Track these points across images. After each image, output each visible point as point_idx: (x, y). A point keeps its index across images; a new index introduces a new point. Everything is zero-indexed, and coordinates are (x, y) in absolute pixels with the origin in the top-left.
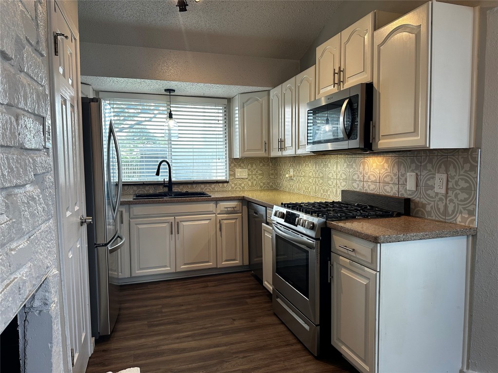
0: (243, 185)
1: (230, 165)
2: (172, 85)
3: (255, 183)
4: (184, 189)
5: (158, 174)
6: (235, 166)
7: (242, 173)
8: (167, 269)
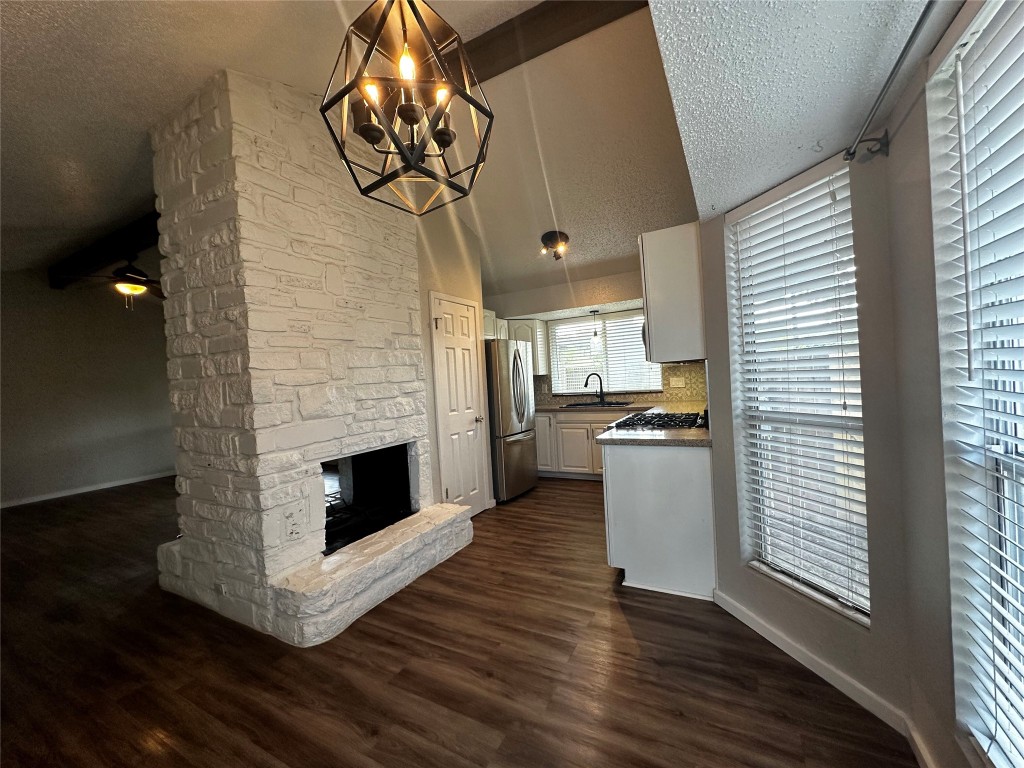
0: (680, 395)
1: (663, 374)
2: (595, 307)
3: (695, 392)
4: (613, 399)
5: (586, 386)
6: (669, 374)
7: (677, 382)
8: (586, 470)
